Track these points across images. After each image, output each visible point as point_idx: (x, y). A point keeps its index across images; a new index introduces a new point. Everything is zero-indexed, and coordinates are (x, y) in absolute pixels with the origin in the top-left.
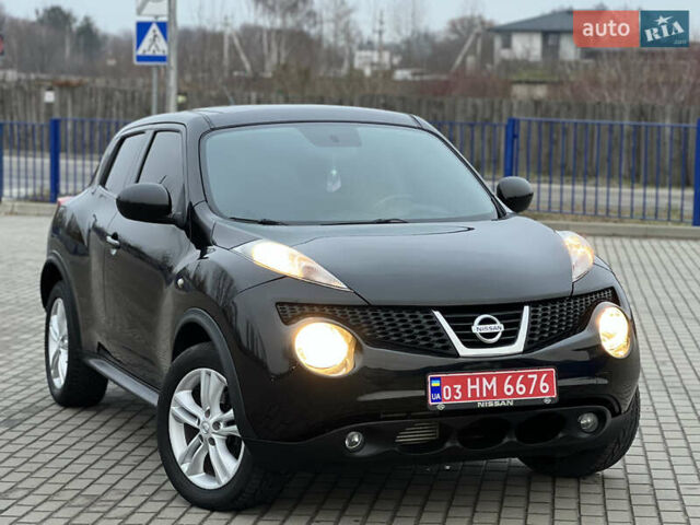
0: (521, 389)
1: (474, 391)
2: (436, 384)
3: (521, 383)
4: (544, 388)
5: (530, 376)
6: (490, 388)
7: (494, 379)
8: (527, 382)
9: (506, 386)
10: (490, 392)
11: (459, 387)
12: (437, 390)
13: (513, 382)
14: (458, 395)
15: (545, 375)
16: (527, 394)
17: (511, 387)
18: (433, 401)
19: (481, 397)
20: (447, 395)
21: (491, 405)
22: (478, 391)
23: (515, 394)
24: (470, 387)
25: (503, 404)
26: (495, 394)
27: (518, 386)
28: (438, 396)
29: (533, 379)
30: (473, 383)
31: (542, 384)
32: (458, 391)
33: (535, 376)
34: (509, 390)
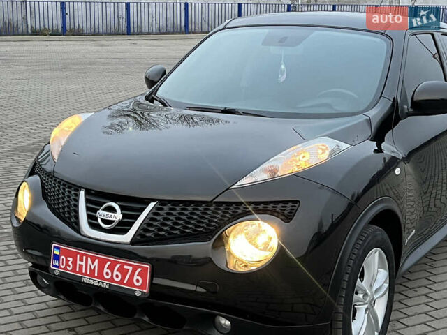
0: (117, 276)
1: (81, 266)
2: (57, 252)
3: (117, 271)
4: (138, 281)
5: (126, 267)
6: (93, 268)
7: (97, 260)
8: (123, 272)
9: (106, 270)
10: (93, 271)
11: (71, 259)
12: (57, 257)
13: (111, 268)
14: (70, 267)
15: (139, 270)
16: (121, 282)
17: (109, 272)
18: (53, 266)
19: (85, 274)
20: (63, 264)
21: (92, 282)
22: (84, 267)
23: (112, 279)
24: (79, 262)
25: (100, 284)
26: (96, 275)
27: (116, 273)
28: (57, 263)
29: (128, 270)
30: (81, 260)
31: (136, 277)
32: (70, 263)
33: (131, 268)
34: (107, 274)
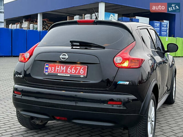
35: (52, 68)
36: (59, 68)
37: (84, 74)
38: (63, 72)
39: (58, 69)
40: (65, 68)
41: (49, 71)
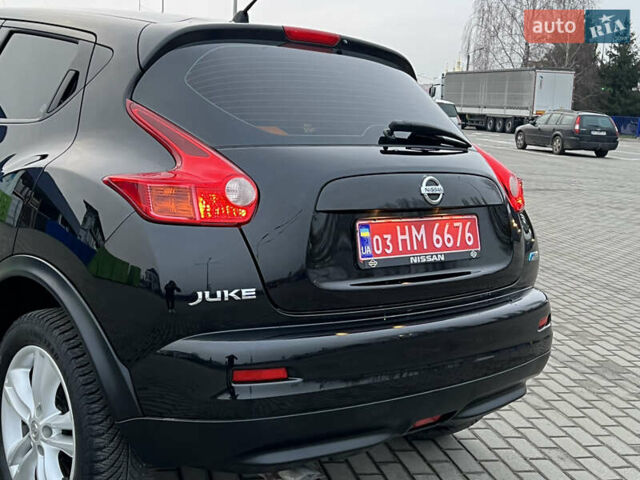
35: (385, 236)
36: (404, 234)
37: (475, 245)
38: (421, 249)
39: (405, 240)
40: (423, 231)
41: (378, 252)
